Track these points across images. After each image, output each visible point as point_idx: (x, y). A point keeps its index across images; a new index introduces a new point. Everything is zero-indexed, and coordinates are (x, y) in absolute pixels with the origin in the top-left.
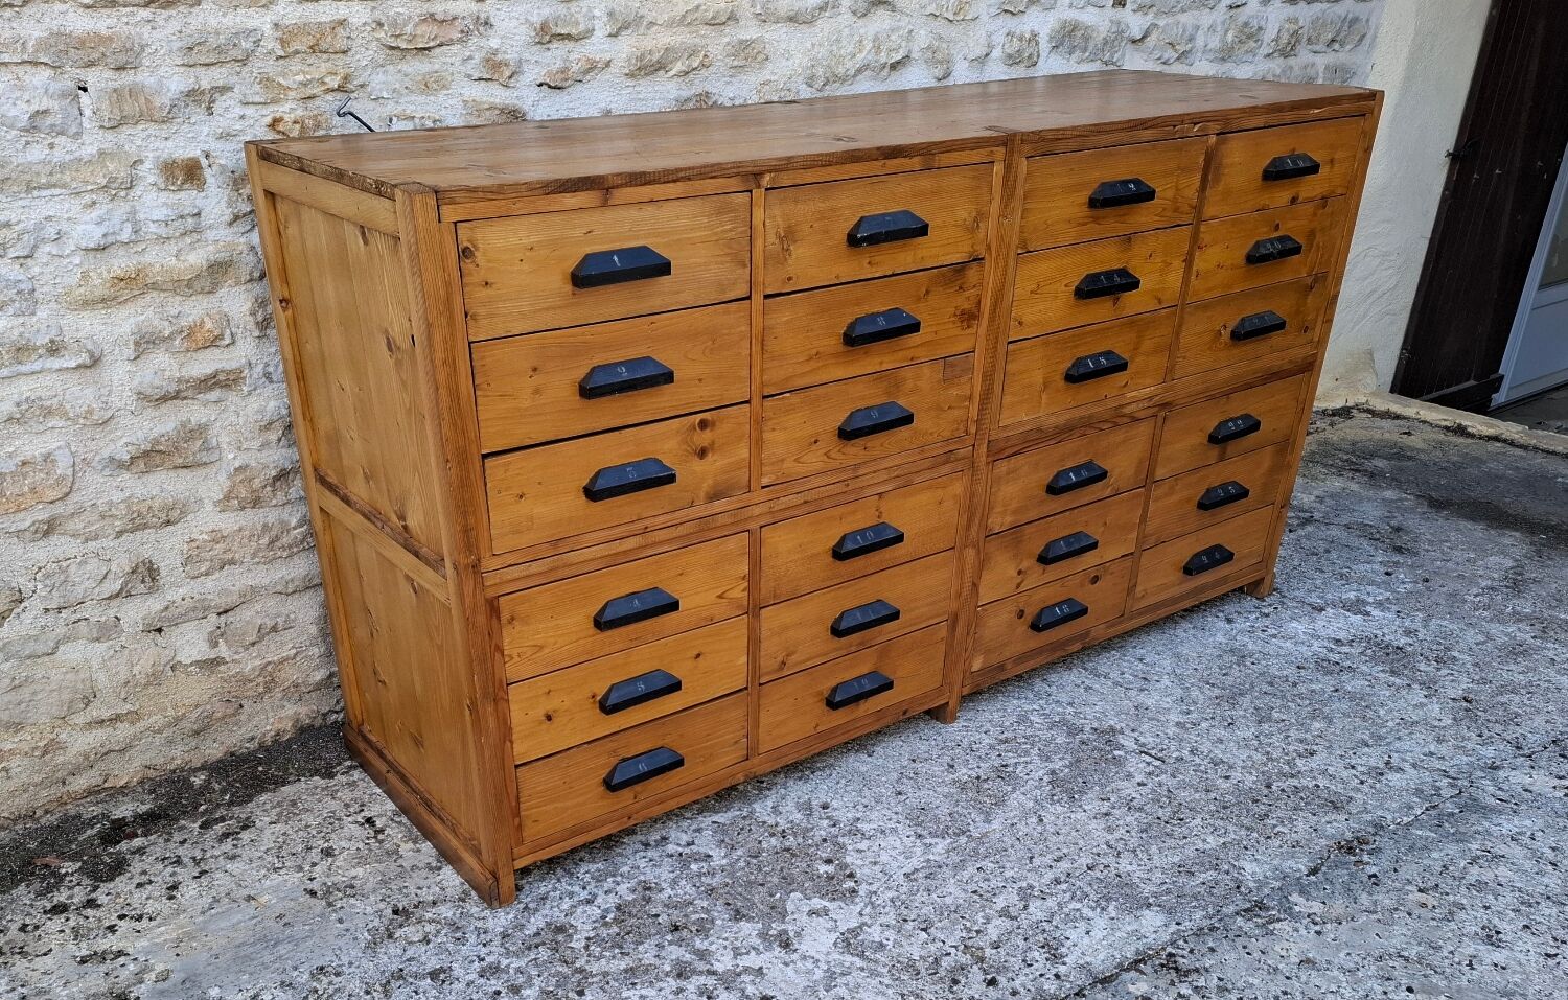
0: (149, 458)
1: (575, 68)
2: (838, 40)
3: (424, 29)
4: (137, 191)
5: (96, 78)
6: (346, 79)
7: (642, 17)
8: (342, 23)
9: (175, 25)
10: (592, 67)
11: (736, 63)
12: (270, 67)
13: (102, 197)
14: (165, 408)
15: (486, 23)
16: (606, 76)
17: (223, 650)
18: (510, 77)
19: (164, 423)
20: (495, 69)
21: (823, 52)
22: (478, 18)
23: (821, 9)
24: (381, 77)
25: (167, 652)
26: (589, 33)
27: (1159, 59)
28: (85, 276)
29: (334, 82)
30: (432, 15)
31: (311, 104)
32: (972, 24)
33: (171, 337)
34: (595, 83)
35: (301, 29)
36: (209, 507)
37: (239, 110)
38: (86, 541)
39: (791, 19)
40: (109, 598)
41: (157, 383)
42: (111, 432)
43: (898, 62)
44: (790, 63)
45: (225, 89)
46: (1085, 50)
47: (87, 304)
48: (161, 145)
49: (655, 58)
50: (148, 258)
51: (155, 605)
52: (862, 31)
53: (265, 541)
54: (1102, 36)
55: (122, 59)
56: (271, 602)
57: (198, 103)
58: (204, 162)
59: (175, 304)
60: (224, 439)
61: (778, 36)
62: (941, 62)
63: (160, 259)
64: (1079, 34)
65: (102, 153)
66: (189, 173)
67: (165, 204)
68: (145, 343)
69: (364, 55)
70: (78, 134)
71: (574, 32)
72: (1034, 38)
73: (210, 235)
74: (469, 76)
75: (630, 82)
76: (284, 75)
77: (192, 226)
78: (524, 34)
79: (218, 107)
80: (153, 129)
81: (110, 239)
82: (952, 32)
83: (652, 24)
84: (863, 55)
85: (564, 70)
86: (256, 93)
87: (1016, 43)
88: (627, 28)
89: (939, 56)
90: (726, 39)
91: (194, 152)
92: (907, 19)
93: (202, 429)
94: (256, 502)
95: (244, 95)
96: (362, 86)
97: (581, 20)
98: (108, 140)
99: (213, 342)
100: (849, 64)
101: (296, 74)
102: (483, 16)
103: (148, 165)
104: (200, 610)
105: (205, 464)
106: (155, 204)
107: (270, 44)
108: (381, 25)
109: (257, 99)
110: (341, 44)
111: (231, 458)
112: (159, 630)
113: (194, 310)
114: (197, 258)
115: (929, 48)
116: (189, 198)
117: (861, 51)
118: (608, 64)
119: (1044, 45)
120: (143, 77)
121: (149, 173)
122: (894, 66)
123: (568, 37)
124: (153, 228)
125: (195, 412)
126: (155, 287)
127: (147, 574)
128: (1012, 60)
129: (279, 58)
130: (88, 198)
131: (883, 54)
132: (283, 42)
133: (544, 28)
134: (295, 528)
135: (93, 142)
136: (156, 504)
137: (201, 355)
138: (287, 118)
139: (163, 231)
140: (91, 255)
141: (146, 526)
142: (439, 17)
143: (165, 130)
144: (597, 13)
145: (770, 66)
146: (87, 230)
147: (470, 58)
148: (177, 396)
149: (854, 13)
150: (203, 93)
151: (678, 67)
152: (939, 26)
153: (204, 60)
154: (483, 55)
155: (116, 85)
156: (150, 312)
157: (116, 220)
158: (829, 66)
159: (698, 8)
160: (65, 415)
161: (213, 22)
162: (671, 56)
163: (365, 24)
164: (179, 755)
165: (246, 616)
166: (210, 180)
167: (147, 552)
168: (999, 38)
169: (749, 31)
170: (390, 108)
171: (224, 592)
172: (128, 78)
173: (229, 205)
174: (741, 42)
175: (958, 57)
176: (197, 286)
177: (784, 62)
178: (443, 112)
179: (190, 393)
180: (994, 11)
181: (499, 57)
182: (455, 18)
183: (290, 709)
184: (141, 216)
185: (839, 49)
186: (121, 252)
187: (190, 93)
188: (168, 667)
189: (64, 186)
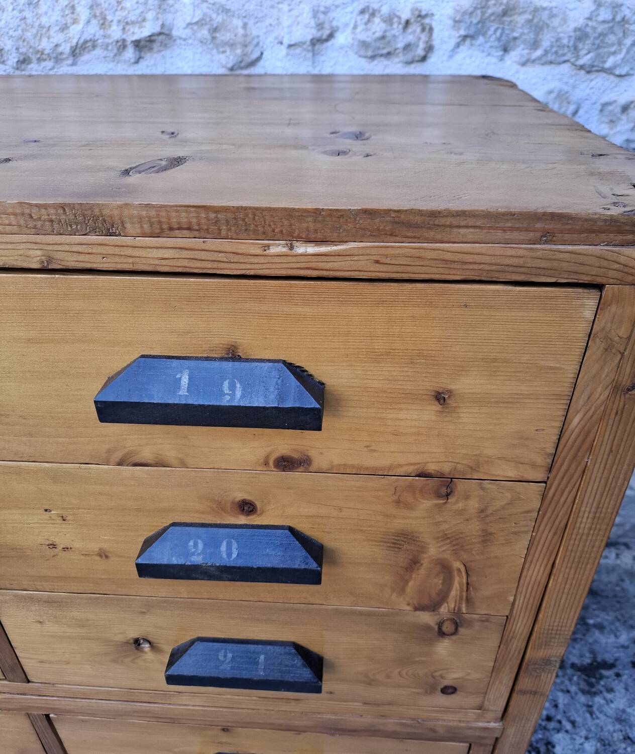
43: (150, 40)
46: (535, 45)
54: (572, 25)
62: (232, 45)
64: (521, 19)
87: (378, 27)
100: (58, 38)
115: (200, 23)
117: (75, 22)
122: (143, 46)
131: (114, 27)
158: (22, 39)
175: (268, 41)
185: (38, 16)
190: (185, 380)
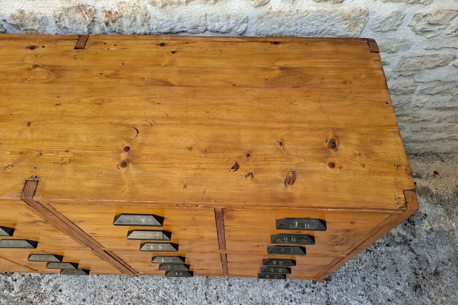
190: (297, 224)
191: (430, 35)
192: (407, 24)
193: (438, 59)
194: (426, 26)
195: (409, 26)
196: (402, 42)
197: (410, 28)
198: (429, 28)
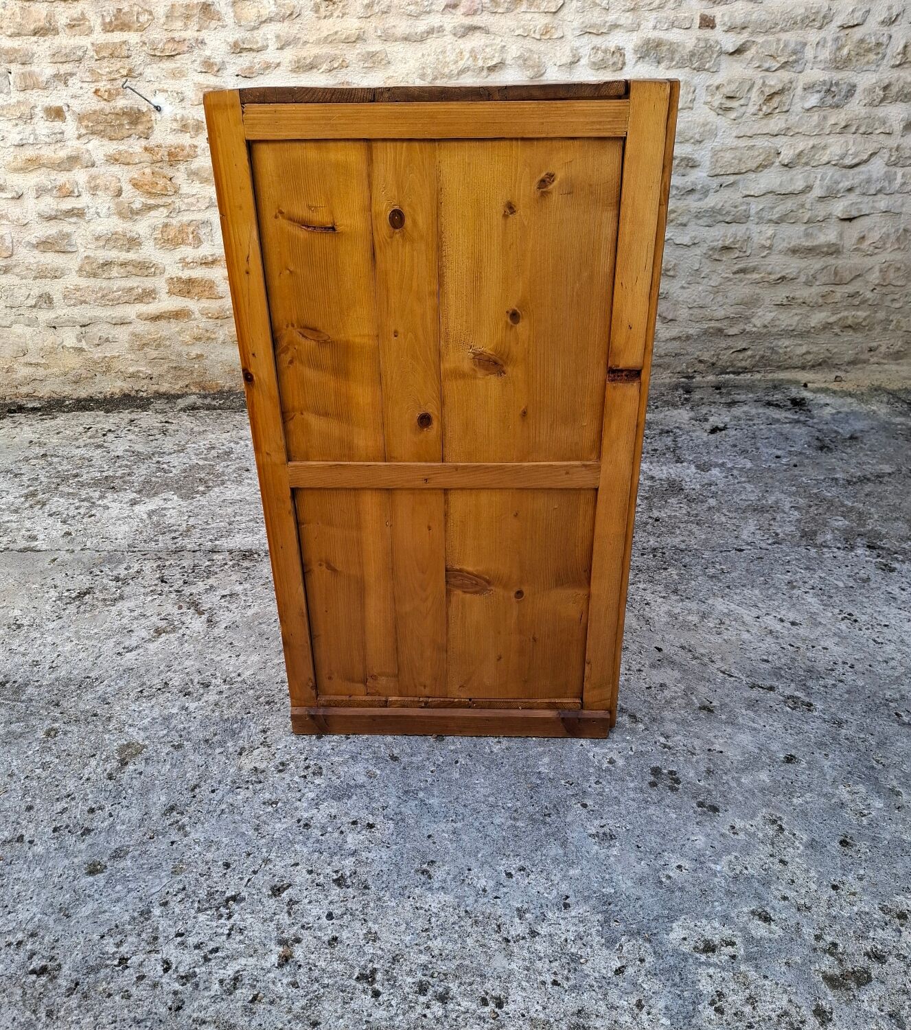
0: (45, 245)
1: (257, 66)
2: (443, 52)
3: (170, 46)
4: (35, 120)
5: (15, 68)
6: (130, 70)
7: (299, 38)
8: (124, 42)
9: (48, 44)
10: (268, 66)
11: (366, 65)
12: (93, 64)
13: (20, 122)
14: (52, 222)
15: (202, 42)
16: (278, 71)
17: (84, 344)
18: (218, 71)
19: (52, 229)
20: (208, 66)
21: (432, 58)
22: (197, 39)
23: (428, 33)
24: (149, 70)
25: (59, 339)
26: (265, 48)
27: (759, 67)
28: (15, 157)
29: (124, 72)
30: (173, 39)
31: (114, 83)
32: (558, 42)
33: (51, 190)
34: (272, 76)
35: (106, 46)
36: (74, 273)
37: (80, 84)
38: (22, 279)
39: (406, 39)
40: (31, 307)
41: (45, 210)
42: (28, 230)
44: (407, 66)
45: (72, 75)
47: (17, 170)
48: (45, 99)
49: (308, 61)
50: (42, 152)
51: (51, 315)
52: (462, 47)
53: (99, 295)
55: (24, 59)
56: (106, 326)
57: (60, 81)
58: (65, 109)
59: (54, 175)
60: (79, 241)
61: (396, 50)
63: (47, 153)
65: (18, 102)
66: (56, 113)
67: (47, 127)
68: (41, 191)
69: (137, 60)
70: (8, 93)
71: (255, 47)
72: (619, 51)
73: (69, 143)
74: (196, 70)
75: (294, 75)
76: (100, 68)
77: (59, 137)
78: (225, 48)
79: (70, 83)
80: (40, 92)
81: (24, 142)
82: (542, 47)
83: (306, 43)
84: (463, 62)
85: (250, 68)
86: (87, 76)
88: (289, 45)
89: (530, 63)
90: (358, 51)
91: (59, 103)
92: (500, 39)
93: (68, 235)
94: (95, 275)
95: (81, 78)
96: (141, 74)
97: (259, 40)
98: (21, 96)
99: (70, 194)
101: (105, 68)
102: (200, 38)
103: (39, 108)
104: (72, 323)
105: (70, 252)
106: (43, 127)
107: (91, 53)
108: (145, 44)
109: (88, 80)
110: (125, 53)
111: (82, 252)
112: (54, 327)
113: (62, 178)
114: (63, 154)
116: (58, 125)
118: (278, 65)
119: (630, 57)
120: (34, 68)
121: (39, 112)
123: (251, 50)
124: (43, 138)
125: (66, 227)
126: (43, 165)
127: (46, 300)
128: (599, 66)
129: (96, 60)
130: (14, 122)
132: (97, 52)
133: (236, 45)
134: (116, 292)
135: (16, 97)
136: (49, 267)
137: (67, 199)
138: (102, 89)
139: (47, 140)
140: (18, 148)
141: (46, 277)
142: (177, 39)
143: (46, 93)
144: (269, 36)
145: (393, 67)
146: (14, 138)
147: (195, 61)
148: (55, 218)
149: (455, 35)
150: (61, 75)
151: (324, 67)
152: (528, 43)
153: (60, 60)
154: (202, 59)
155: (23, 71)
156: (43, 177)
157: (27, 133)
159: (336, 33)
160: (8, 219)
161: (64, 42)
162: (320, 61)
163: (137, 43)
164: (67, 390)
165: (93, 330)
166: (68, 117)
167: (47, 289)
168: (585, 51)
169: (375, 46)
170: (156, 86)
171: (82, 316)
172: (28, 68)
173: (78, 129)
174: (368, 53)
176: (63, 166)
177: (403, 65)
178: (184, 89)
179: (62, 217)
180: (578, 33)
181: (212, 61)
182: (185, 40)
183: (119, 383)
184: (37, 132)
186: (31, 148)
187: (55, 76)
188: (60, 347)
189: (4, 116)
191: (733, 115)
192: (702, 101)
193: (757, 153)
194: (724, 101)
195: (706, 103)
196: (704, 125)
197: (707, 107)
198: (729, 104)
